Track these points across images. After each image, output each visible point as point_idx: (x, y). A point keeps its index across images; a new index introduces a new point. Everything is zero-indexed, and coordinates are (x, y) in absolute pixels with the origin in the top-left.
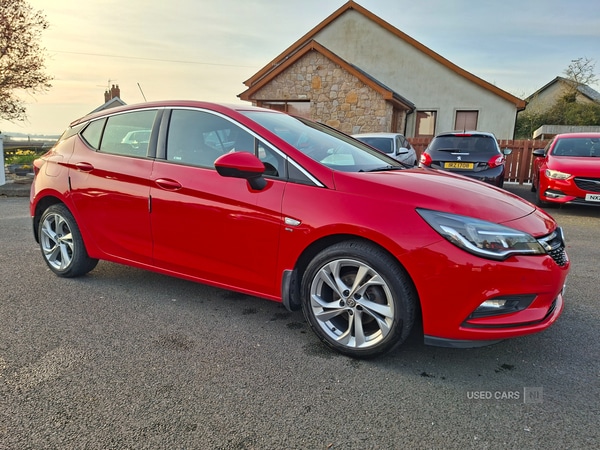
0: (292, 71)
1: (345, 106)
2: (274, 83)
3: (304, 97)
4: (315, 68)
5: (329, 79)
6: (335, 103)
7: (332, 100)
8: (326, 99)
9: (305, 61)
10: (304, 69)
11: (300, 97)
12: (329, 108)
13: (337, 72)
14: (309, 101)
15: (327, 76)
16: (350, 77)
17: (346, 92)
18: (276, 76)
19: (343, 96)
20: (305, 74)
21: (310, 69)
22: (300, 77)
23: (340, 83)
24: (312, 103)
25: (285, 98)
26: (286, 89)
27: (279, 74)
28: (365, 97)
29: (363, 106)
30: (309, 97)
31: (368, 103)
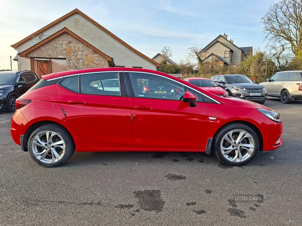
0: (53, 42)
1: (86, 63)
2: (42, 48)
3: (62, 57)
4: (67, 42)
5: (76, 48)
6: (81, 61)
7: (79, 59)
8: (76, 59)
9: (62, 38)
10: (60, 42)
11: (60, 57)
12: (78, 63)
13: (80, 45)
14: (65, 59)
15: (75, 47)
16: (88, 48)
17: (86, 56)
18: (43, 45)
19: (85, 57)
20: (61, 44)
21: (64, 42)
22: (59, 46)
23: (83, 51)
24: (67, 60)
25: (50, 57)
26: (50, 52)
27: (45, 43)
28: (97, 59)
29: (96, 63)
30: (65, 57)
31: (99, 62)
